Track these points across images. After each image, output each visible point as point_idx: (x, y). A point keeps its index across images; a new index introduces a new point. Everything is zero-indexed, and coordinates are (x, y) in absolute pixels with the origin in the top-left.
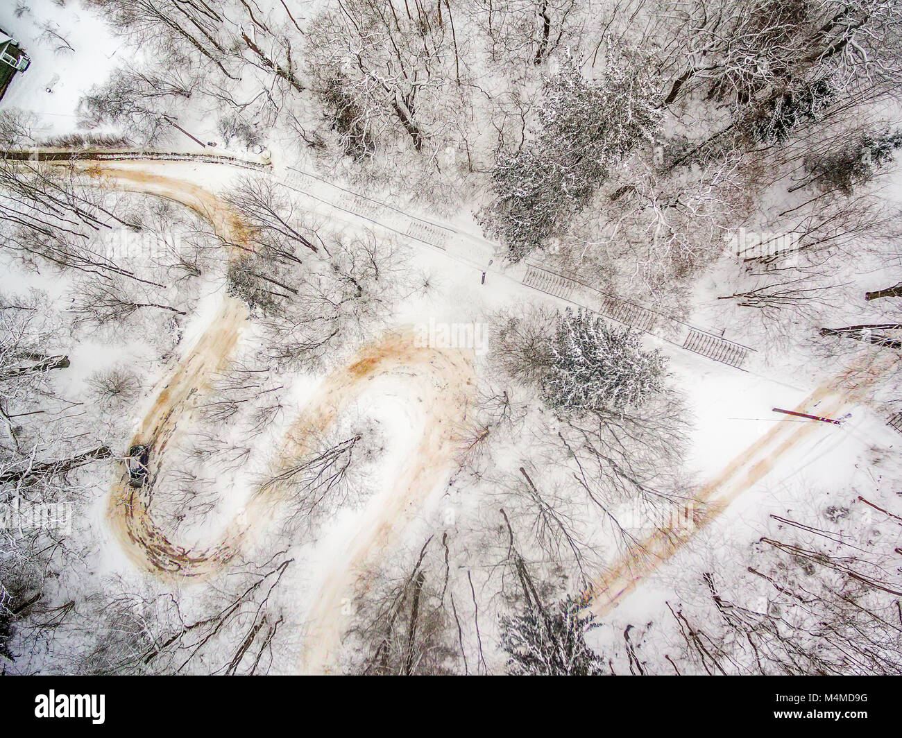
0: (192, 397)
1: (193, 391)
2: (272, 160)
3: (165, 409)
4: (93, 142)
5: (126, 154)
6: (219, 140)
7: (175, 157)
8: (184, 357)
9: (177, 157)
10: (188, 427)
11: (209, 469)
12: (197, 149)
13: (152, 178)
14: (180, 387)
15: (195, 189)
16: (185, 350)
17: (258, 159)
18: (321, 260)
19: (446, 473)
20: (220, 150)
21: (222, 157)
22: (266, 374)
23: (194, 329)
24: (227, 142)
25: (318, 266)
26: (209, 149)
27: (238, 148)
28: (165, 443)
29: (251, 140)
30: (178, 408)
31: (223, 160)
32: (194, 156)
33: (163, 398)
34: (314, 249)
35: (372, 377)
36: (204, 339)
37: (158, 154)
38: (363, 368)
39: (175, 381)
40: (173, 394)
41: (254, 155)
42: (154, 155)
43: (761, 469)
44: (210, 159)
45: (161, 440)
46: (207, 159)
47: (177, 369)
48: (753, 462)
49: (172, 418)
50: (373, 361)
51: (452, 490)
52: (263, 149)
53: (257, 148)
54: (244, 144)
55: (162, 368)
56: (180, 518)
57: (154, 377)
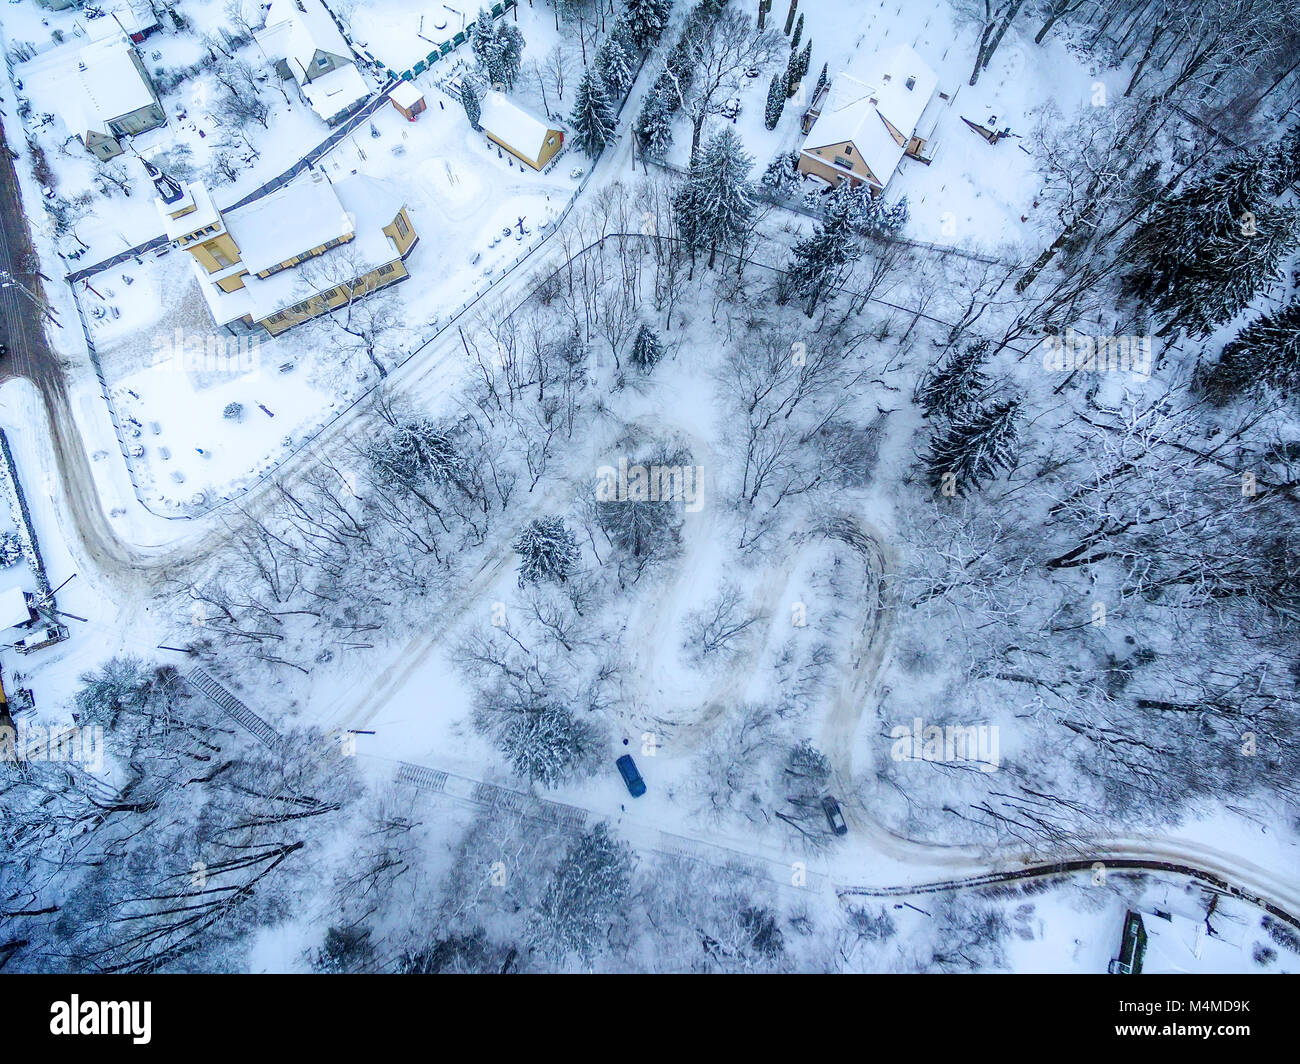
0: (856, 661)
1: (856, 666)
2: (838, 899)
3: (875, 647)
4: (1013, 891)
5: (978, 884)
6: (892, 912)
7: (930, 888)
8: (870, 696)
9: (929, 888)
10: (849, 636)
11: (824, 605)
12: (913, 900)
13: (946, 862)
14: (867, 669)
15: (904, 858)
16: (872, 701)
17: (853, 898)
18: (769, 805)
19: (629, 634)
20: (889, 903)
21: (887, 895)
22: (796, 692)
23: (868, 722)
24: (884, 912)
25: (770, 797)
26: (900, 900)
27: (873, 907)
28: (868, 618)
29: (860, 918)
30: (865, 649)
31: (884, 892)
32: (913, 892)
33: (879, 658)
34: (778, 815)
35: (705, 704)
36: (859, 715)
37: (947, 888)
38: (715, 710)
39: (873, 673)
40: (872, 661)
41: (858, 902)
42: (950, 887)
43: (382, 681)
44: (896, 891)
45: (872, 621)
46: (900, 891)
47: (875, 684)
48: (388, 687)
49: (868, 640)
50: (706, 719)
51: (622, 623)
52: (849, 910)
53: (854, 910)
54: (868, 912)
55: (886, 683)
56: (838, 562)
57: (892, 673)
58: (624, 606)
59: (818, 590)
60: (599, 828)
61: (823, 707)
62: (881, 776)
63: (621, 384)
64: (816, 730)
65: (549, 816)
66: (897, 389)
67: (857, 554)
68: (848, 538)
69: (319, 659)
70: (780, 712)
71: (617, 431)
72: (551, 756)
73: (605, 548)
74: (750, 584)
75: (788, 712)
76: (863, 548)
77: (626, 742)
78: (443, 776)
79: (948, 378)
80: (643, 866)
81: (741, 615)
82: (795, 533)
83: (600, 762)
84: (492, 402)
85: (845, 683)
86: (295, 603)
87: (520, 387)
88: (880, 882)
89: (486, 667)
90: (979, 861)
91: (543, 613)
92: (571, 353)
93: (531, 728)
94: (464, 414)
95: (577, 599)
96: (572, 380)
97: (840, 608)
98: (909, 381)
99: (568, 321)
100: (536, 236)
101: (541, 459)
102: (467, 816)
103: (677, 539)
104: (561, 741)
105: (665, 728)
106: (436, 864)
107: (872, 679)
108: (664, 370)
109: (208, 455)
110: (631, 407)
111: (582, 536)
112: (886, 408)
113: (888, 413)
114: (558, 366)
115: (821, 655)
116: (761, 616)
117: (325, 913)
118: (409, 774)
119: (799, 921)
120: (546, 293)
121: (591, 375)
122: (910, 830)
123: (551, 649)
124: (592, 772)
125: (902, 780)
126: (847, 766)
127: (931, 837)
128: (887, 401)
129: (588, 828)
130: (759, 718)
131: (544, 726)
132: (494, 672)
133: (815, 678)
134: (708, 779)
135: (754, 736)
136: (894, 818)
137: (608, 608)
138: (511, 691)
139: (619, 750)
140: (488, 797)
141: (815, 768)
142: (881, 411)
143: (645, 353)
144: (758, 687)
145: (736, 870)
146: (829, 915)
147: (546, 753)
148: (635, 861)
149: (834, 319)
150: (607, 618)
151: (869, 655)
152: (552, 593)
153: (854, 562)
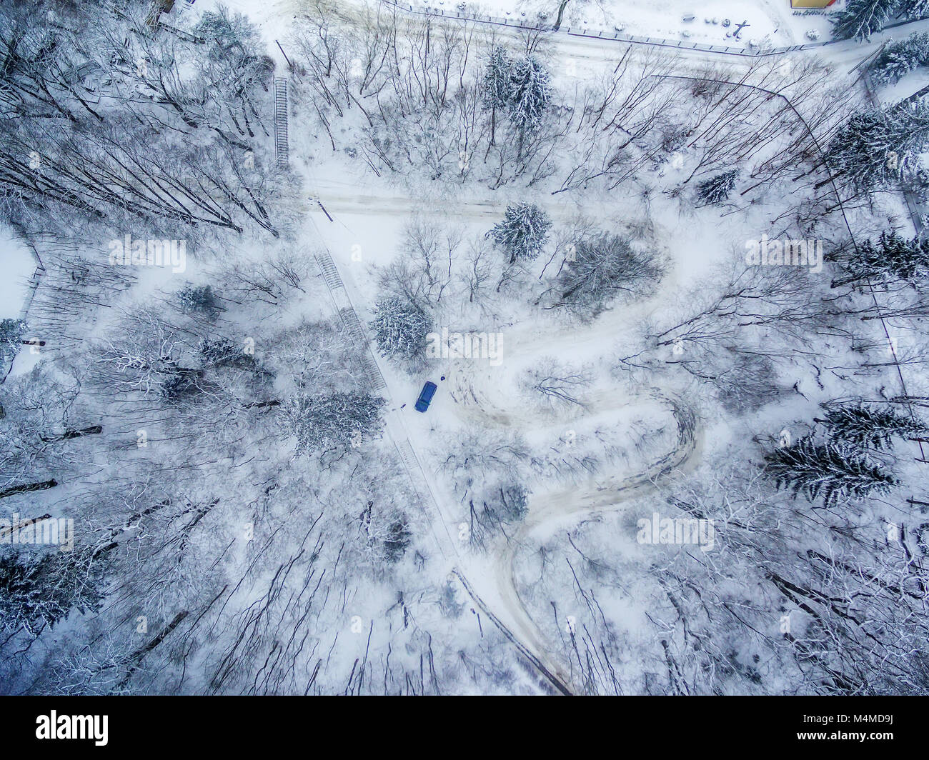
0: (603, 487)
1: (600, 489)
2: (450, 572)
3: (622, 493)
4: (535, 676)
5: (523, 652)
6: (467, 611)
7: (499, 624)
8: (587, 511)
9: (498, 623)
10: (616, 472)
11: (625, 442)
12: (483, 616)
13: (521, 624)
14: (604, 498)
15: (504, 597)
16: (585, 514)
17: (457, 579)
18: (473, 494)
19: (509, 331)
20: (472, 604)
21: (474, 599)
22: (554, 462)
23: (569, 520)
24: (464, 604)
25: (478, 491)
26: (478, 610)
27: (461, 596)
28: (637, 476)
29: (449, 593)
30: (615, 488)
31: (475, 597)
32: (488, 614)
33: (617, 501)
34: (471, 502)
35: (503, 411)
36: (571, 511)
37: (506, 634)
38: (504, 420)
39: (605, 503)
40: (610, 498)
41: (457, 584)
42: (509, 636)
43: (364, 200)
44: (481, 604)
45: (637, 480)
46: (483, 606)
47: (597, 509)
48: (363, 206)
49: (623, 485)
50: (494, 418)
51: (513, 321)
52: (449, 582)
53: (451, 585)
54: (456, 595)
55: (605, 516)
56: (661, 431)
57: (613, 515)
58: (525, 313)
59: (632, 431)
60: (380, 401)
61: (556, 486)
62: (543, 551)
63: (676, 193)
64: (539, 491)
65: (364, 364)
66: (822, 387)
67: (676, 440)
68: (682, 427)
69: (347, 150)
70: (534, 461)
71: (640, 217)
72: (396, 339)
73: (553, 271)
74: (603, 384)
75: (537, 466)
76: (683, 441)
77: (443, 378)
78: (340, 284)
80: (382, 443)
81: (577, 393)
82: (658, 389)
83: (418, 372)
84: (594, 117)
85: (584, 489)
86: (365, 103)
87: (619, 127)
88: (480, 591)
89: (419, 254)
90: (537, 646)
91: (480, 263)
92: (670, 142)
93: (403, 312)
94: (570, 105)
95: (506, 277)
96: (651, 158)
97: (631, 453)
98: (838, 391)
99: (695, 120)
100: (740, 45)
101: (580, 182)
102: (328, 314)
103: (596, 313)
104: (410, 338)
105: (469, 396)
106: (289, 317)
107: (600, 505)
108: (709, 214)
110: (665, 214)
111: (549, 248)
112: (801, 388)
113: (798, 392)
114: (654, 138)
115: (590, 463)
116: (586, 407)
117: (216, 276)
118: (325, 261)
119: (420, 557)
120: (702, 88)
121: (665, 168)
122: (524, 592)
123: (460, 286)
124: (410, 372)
125: (550, 566)
126: (532, 526)
127: (529, 607)
128: (808, 386)
129: (375, 394)
130: (520, 452)
131: (410, 319)
132: (421, 262)
133: (572, 469)
134: (459, 445)
135: (506, 456)
136: (523, 577)
137: (517, 303)
138: (416, 283)
139: (434, 378)
141: (517, 509)
142: (795, 387)
143: (712, 192)
144: (537, 437)
145: (419, 501)
146: (437, 573)
147: (395, 334)
148: (378, 436)
149: (843, 305)
150: (509, 308)
151: (614, 493)
152: (497, 261)
153: (670, 442)
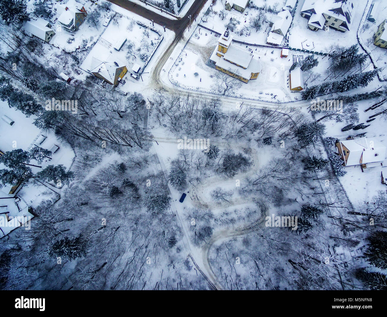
1: (236, 230)
2: (188, 255)
3: (243, 232)
6: (193, 268)
7: (203, 274)
10: (241, 224)
11: (244, 215)
12: (198, 271)
13: (210, 274)
14: (237, 233)
15: (205, 265)
16: (231, 238)
17: (190, 258)
18: (196, 229)
19: (209, 179)
20: (194, 267)
23: (226, 240)
24: (192, 266)
26: (196, 269)
27: (191, 264)
29: (187, 262)
30: (241, 230)
31: (196, 264)
32: (199, 270)
33: (242, 234)
34: (195, 232)
35: (206, 203)
36: (227, 237)
38: (207, 206)
39: (238, 235)
40: (240, 233)
41: (190, 260)
42: (206, 278)
43: (168, 139)
44: (197, 267)
45: (248, 228)
47: (235, 236)
48: (168, 141)
49: (243, 229)
50: (204, 205)
51: (210, 176)
52: (187, 259)
53: (188, 260)
54: (190, 263)
55: (237, 239)
56: (255, 212)
57: (240, 239)
58: (213, 174)
60: (170, 198)
61: (223, 228)
62: (218, 250)
63: (258, 141)
64: (217, 230)
65: (165, 187)
66: (303, 200)
67: (260, 215)
68: (262, 211)
69: (164, 125)
70: (215, 220)
71: (247, 147)
72: (176, 180)
73: (221, 162)
74: (236, 196)
75: (216, 221)
76: (262, 215)
77: (188, 192)
78: (159, 163)
79: (310, 209)
80: (169, 211)
81: (228, 198)
82: (255, 199)
83: (181, 190)
84: (234, 118)
85: (231, 229)
86: (170, 114)
87: (241, 121)
88: (197, 262)
89: (183, 157)
90: (214, 280)
91: (200, 160)
92: (256, 126)
93: (178, 173)
94: (228, 115)
95: (208, 164)
96: (251, 130)
97: (245, 219)
98: (306, 201)
99: (262, 121)
100: (275, 101)
101: (229, 137)
102: (156, 173)
103: (234, 175)
104: (180, 180)
105: (196, 198)
106: (144, 173)
107: (236, 235)
108: (267, 148)
109: (185, 77)
110: (254, 145)
111: (220, 156)
112: (297, 200)
113: (296, 201)
114: (251, 125)
115: (232, 221)
116: (231, 203)
117: (124, 160)
118: (155, 156)
119: (179, 250)
120: (265, 112)
121: (255, 133)
122: (211, 262)
123: (194, 166)
124: (178, 190)
125: (219, 254)
126: (215, 241)
127: (212, 267)
128: (299, 199)
129: (168, 196)
130: (211, 216)
131: (180, 175)
132: (183, 159)
133: (227, 223)
134: (192, 213)
135: (206, 217)
136: (211, 257)
137: (211, 171)
138: (182, 165)
139: (186, 192)
140: (161, 174)
141: (209, 233)
142: (296, 200)
143: (267, 141)
144: (217, 212)
145: (180, 229)
146: (184, 254)
147: (176, 179)
148: (168, 209)
149: (308, 175)
150: (208, 172)
152: (205, 159)
153: (258, 216)
